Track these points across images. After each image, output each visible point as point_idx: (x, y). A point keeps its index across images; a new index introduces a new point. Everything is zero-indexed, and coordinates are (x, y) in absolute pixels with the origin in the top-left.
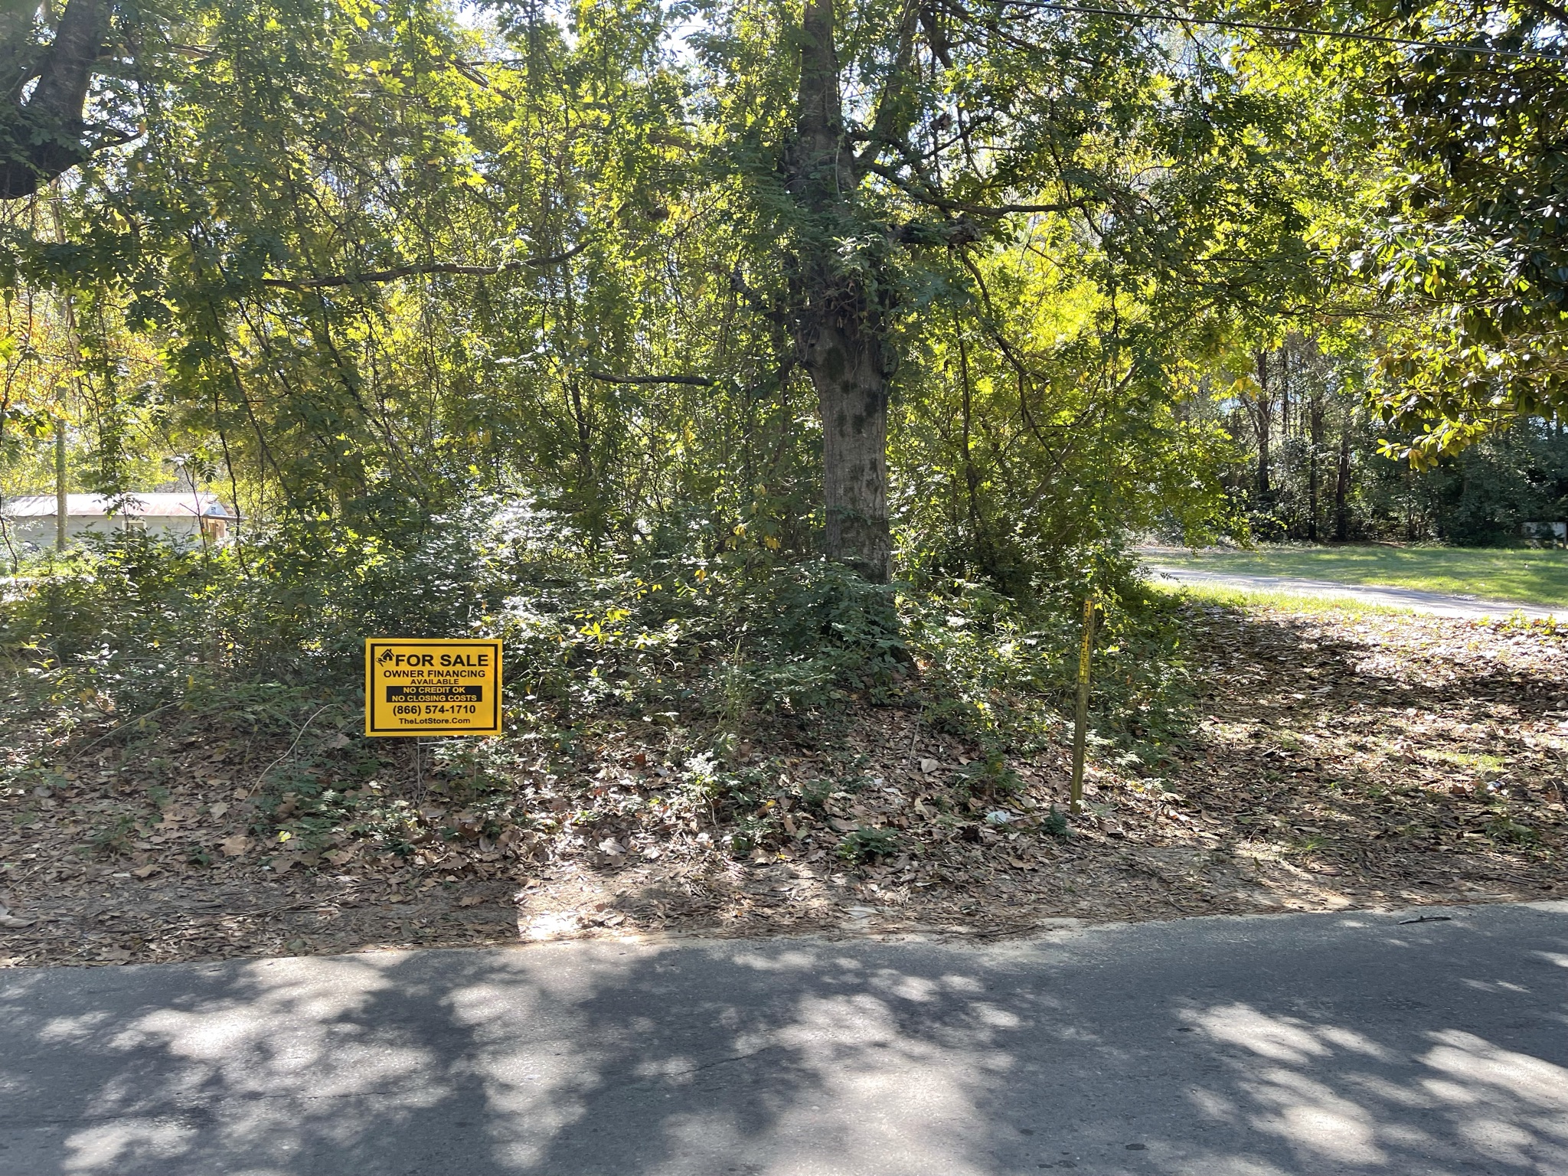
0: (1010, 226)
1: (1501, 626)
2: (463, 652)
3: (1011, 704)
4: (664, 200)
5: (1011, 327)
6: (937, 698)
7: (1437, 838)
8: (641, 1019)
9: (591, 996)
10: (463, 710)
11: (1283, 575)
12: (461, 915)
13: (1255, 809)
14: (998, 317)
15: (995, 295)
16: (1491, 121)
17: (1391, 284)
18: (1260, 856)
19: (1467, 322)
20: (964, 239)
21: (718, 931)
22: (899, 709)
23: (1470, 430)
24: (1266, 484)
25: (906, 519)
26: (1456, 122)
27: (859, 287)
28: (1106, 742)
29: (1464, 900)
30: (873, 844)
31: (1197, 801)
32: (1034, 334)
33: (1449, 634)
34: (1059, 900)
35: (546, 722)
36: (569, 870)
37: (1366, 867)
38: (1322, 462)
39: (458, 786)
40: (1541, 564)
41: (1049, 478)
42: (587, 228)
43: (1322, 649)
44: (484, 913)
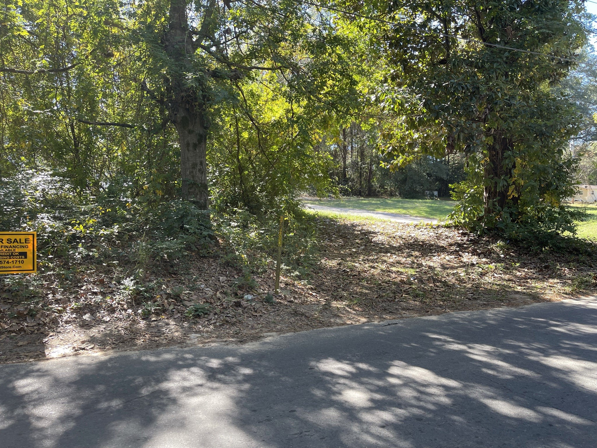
0: (254, 75)
1: (417, 225)
2: (18, 238)
3: (254, 255)
4: (112, 49)
5: (255, 113)
6: (226, 253)
7: (395, 297)
8: (100, 386)
9: (78, 378)
10: (18, 262)
11: (350, 208)
12: (18, 349)
13: (338, 290)
14: (250, 108)
15: (249, 100)
16: (417, 53)
17: (384, 107)
18: (339, 306)
19: (407, 122)
20: (236, 78)
21: (135, 348)
22: (211, 258)
23: (408, 159)
24: (345, 175)
25: (214, 184)
26: (405, 52)
27: (194, 93)
28: (288, 268)
29: (403, 317)
30: (200, 310)
31: (319, 288)
32: (263, 116)
33: (401, 228)
34: (270, 327)
35: (58, 267)
36: (69, 328)
37: (373, 308)
38: (364, 168)
39: (16, 295)
40: (430, 205)
41: (269, 171)
42: (77, 58)
43: (362, 234)
44: (29, 348)
